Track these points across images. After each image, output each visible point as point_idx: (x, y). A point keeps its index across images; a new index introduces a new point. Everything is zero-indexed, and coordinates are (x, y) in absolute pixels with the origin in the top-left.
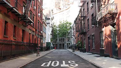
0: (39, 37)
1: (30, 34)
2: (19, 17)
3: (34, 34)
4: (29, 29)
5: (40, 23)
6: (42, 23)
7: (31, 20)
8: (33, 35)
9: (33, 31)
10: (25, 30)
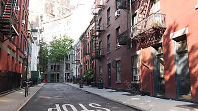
0: (22, 61)
1: (8, 55)
3: (15, 57)
4: (8, 46)
5: (23, 38)
6: (26, 37)
7: (15, 30)
8: (13, 57)
9: (13, 51)
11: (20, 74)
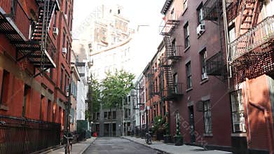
1: (42, 97)
2: (18, 49)
4: (42, 84)
5: (65, 73)
6: (68, 71)
8: (49, 101)
9: (50, 90)
10: (32, 87)
11: (60, 125)
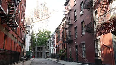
1: (12, 40)
3: (16, 42)
4: (12, 34)
5: (22, 30)
6: (23, 29)
9: (15, 37)
10: (8, 35)
11: (19, 53)
